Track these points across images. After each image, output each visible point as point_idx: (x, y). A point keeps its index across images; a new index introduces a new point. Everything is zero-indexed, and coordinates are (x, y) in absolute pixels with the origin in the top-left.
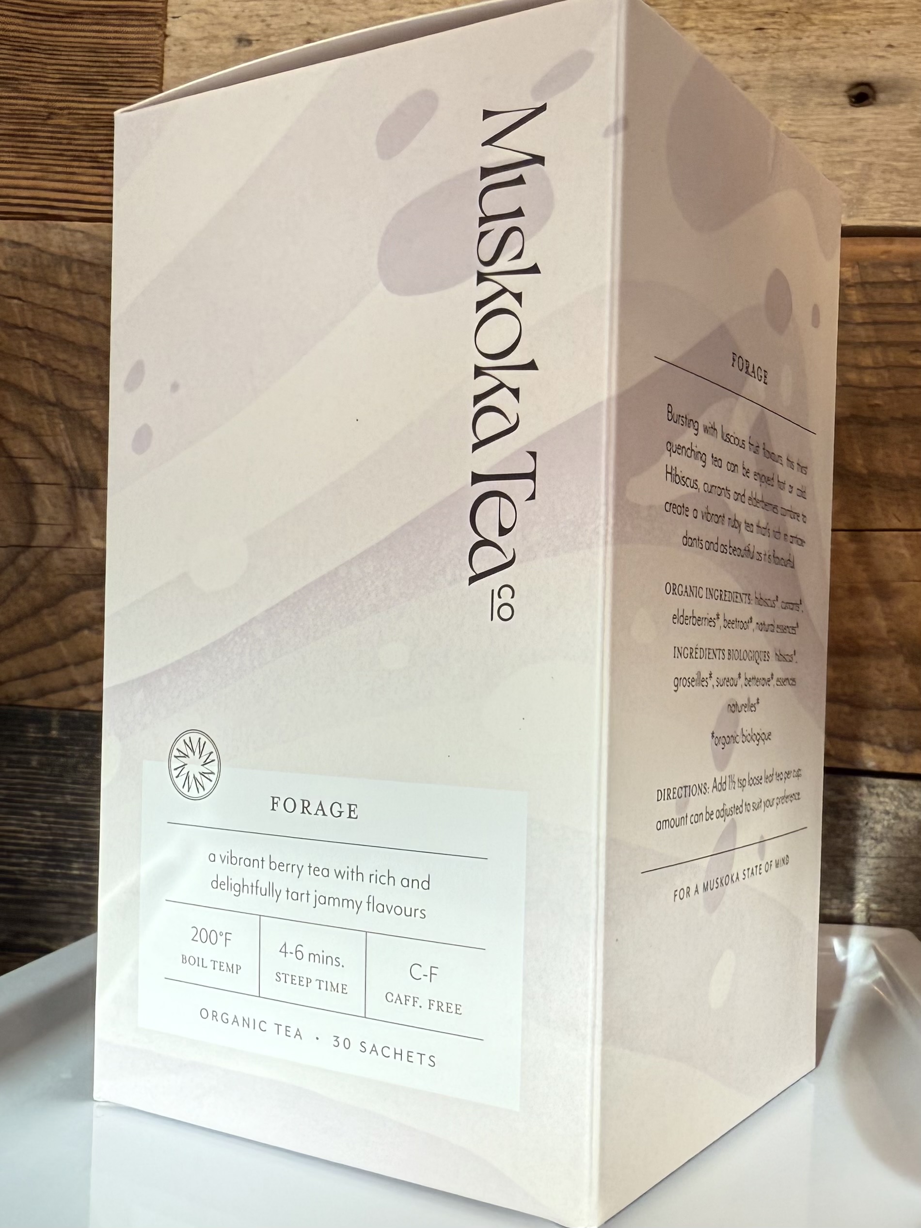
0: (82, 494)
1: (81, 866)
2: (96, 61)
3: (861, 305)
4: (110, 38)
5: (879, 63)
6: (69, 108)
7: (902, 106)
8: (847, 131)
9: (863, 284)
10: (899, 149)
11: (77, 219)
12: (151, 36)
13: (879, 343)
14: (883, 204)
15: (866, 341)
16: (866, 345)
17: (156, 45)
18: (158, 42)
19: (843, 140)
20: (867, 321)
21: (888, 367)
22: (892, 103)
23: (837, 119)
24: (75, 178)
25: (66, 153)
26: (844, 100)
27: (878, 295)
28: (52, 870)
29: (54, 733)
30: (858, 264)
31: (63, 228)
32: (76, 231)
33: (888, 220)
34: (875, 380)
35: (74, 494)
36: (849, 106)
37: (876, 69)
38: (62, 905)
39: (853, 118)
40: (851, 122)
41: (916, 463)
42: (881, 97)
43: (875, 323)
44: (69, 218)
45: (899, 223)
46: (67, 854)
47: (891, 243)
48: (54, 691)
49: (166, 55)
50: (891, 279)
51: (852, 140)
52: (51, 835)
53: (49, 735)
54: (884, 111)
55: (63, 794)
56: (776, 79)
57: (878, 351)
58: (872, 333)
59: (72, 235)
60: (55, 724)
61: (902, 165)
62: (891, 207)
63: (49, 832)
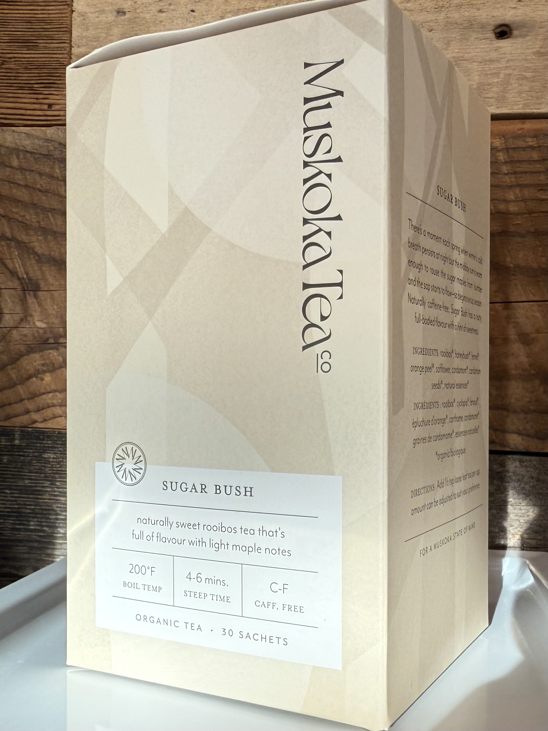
0: (29, 294)
1: (35, 523)
2: (30, 28)
3: (506, 163)
4: (38, 14)
5: (512, 12)
6: (14, 58)
7: (528, 38)
8: (494, 55)
9: (507, 149)
10: (526, 65)
11: (22, 125)
12: (63, 11)
13: (518, 185)
14: (518, 99)
15: (510, 185)
16: (510, 187)
17: (67, 17)
18: (67, 15)
19: (491, 61)
20: (510, 171)
21: (524, 200)
22: (521, 36)
23: (488, 48)
24: (20, 100)
25: (13, 85)
26: (492, 35)
27: (516, 156)
28: (18, 527)
29: (17, 442)
30: (504, 137)
31: (13, 131)
32: (21, 133)
33: (521, 109)
34: (516, 209)
35: (25, 294)
36: (495, 39)
37: (511, 16)
38: (24, 548)
39: (498, 47)
40: (497, 49)
41: (544, 259)
42: (515, 33)
43: (515, 173)
44: (17, 125)
45: (528, 111)
46: (26, 516)
47: (523, 124)
48: (16, 416)
49: (73, 22)
50: (524, 146)
51: (498, 61)
52: (17, 504)
53: (14, 443)
54: (517, 42)
55: (23, 479)
56: (449, 25)
57: (517, 191)
58: (513, 180)
59: (19, 136)
60: (17, 436)
61: (528, 75)
62: (524, 101)
63: (15, 503)
